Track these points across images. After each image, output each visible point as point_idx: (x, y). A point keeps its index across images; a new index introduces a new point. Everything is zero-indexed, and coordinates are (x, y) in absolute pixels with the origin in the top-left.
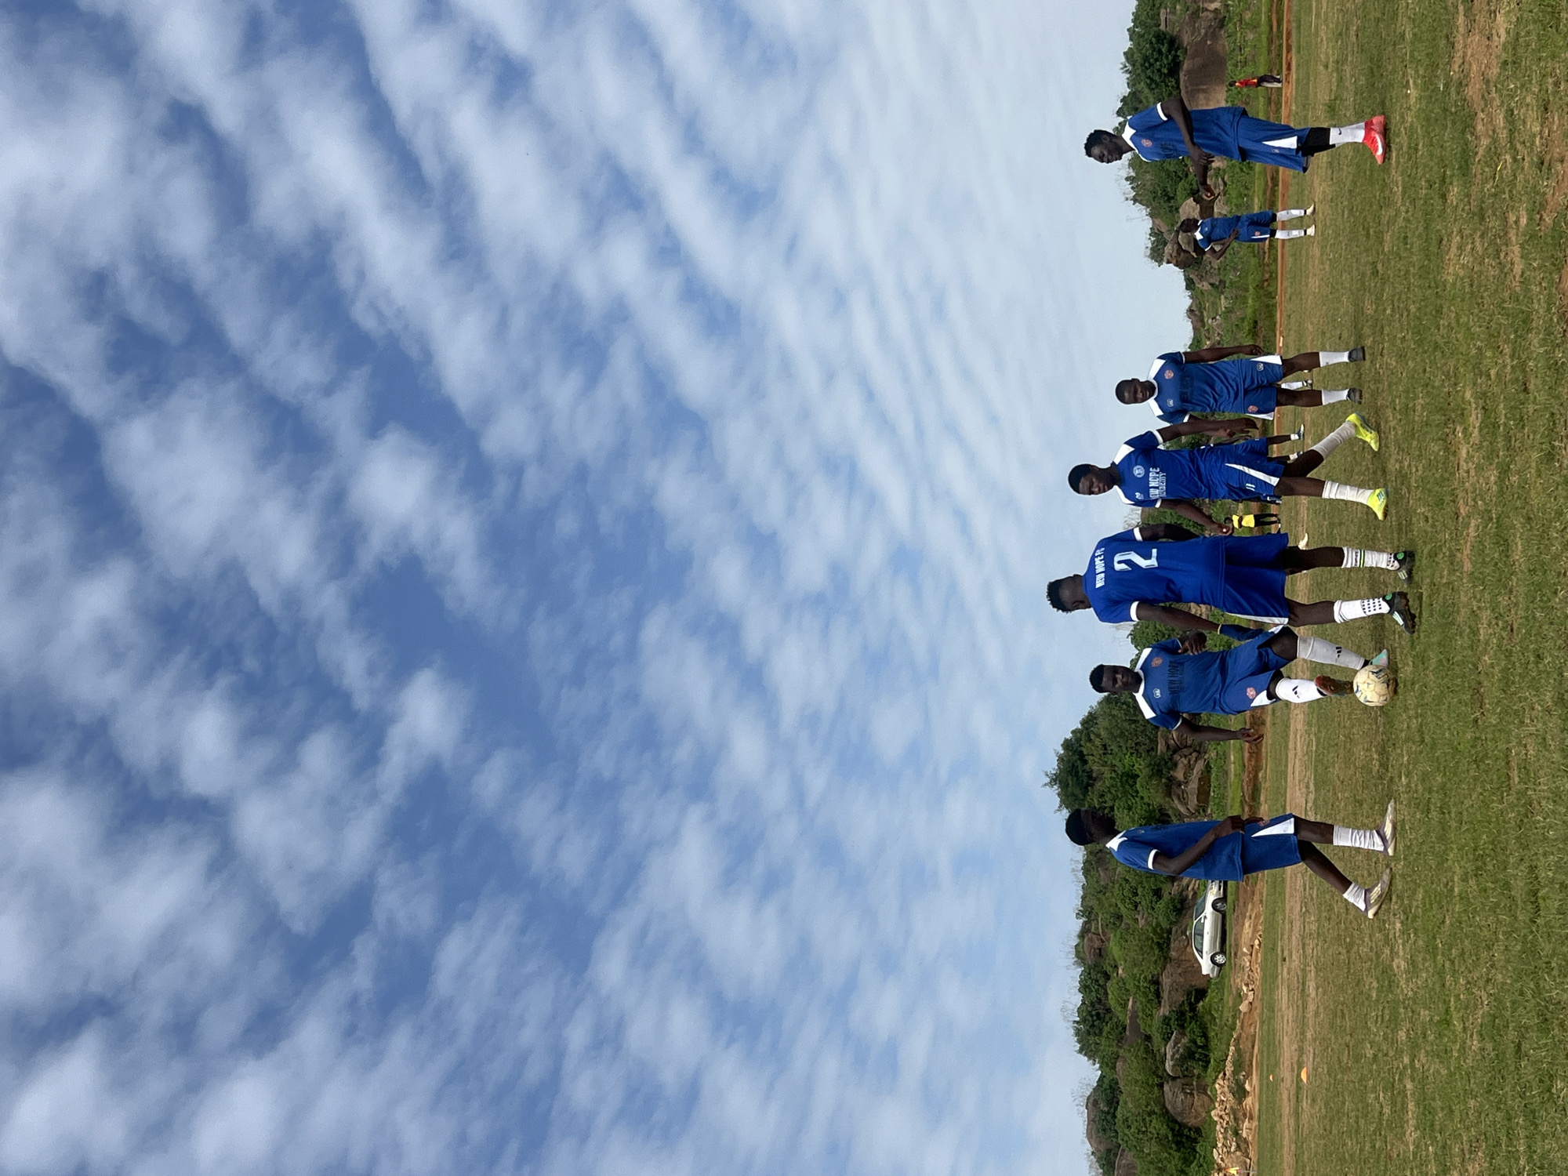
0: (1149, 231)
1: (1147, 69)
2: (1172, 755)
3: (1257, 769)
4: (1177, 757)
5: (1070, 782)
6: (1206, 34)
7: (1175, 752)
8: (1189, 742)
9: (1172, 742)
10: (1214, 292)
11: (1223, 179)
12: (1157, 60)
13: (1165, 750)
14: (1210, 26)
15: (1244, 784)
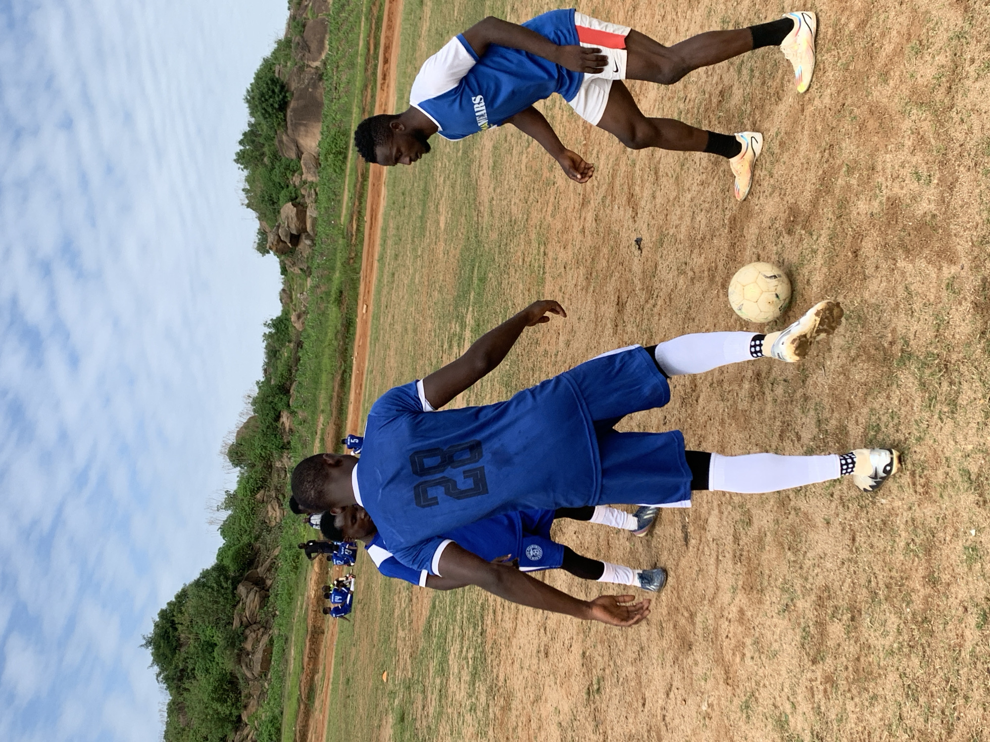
0: (257, 231)
1: (263, 102)
2: (244, 631)
3: (314, 671)
4: (247, 632)
5: (162, 645)
6: (308, 84)
7: (246, 627)
8: (258, 619)
9: (245, 619)
10: (303, 276)
11: (315, 190)
12: (270, 97)
13: (239, 625)
14: (312, 78)
15: (302, 684)
